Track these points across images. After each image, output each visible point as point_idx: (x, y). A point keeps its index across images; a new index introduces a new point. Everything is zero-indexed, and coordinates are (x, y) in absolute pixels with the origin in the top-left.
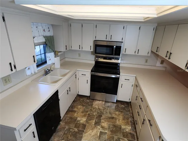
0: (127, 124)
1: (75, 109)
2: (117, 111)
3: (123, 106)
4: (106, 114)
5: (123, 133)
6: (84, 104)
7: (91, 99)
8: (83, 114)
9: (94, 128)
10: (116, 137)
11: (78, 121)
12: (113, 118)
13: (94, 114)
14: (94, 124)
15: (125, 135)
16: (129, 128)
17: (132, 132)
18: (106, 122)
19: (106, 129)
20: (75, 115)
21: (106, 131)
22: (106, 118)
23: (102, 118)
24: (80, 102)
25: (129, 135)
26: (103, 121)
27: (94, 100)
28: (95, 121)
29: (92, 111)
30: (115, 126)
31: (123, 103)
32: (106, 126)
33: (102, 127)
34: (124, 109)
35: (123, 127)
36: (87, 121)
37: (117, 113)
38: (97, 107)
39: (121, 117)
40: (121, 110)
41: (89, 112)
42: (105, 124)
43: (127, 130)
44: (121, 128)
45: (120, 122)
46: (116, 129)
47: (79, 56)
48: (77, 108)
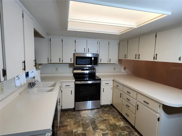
0: (119, 121)
1: (66, 124)
2: (105, 114)
3: (107, 109)
4: (97, 119)
5: (120, 128)
6: (72, 117)
7: (77, 111)
8: (77, 125)
9: (95, 133)
10: (117, 133)
11: (75, 133)
12: (105, 120)
13: (87, 122)
14: (92, 130)
15: (123, 129)
16: (122, 123)
17: (126, 125)
18: (102, 125)
19: (105, 130)
20: (69, 128)
21: (107, 132)
22: (100, 122)
23: (96, 123)
24: (67, 116)
25: (125, 128)
26: (99, 125)
27: (79, 111)
28: (92, 127)
29: (84, 120)
30: (111, 125)
31: (106, 107)
32: (104, 128)
33: (101, 130)
34: (109, 111)
35: (117, 124)
36: (84, 130)
37: (106, 115)
38: (86, 116)
39: (111, 118)
40: (108, 113)
41: (81, 122)
42: (102, 127)
43: (122, 125)
44: (116, 125)
45: (112, 121)
46: (114, 128)
47: (57, 69)
48: (67, 122)
